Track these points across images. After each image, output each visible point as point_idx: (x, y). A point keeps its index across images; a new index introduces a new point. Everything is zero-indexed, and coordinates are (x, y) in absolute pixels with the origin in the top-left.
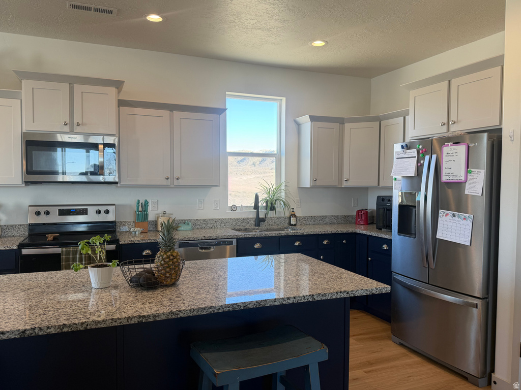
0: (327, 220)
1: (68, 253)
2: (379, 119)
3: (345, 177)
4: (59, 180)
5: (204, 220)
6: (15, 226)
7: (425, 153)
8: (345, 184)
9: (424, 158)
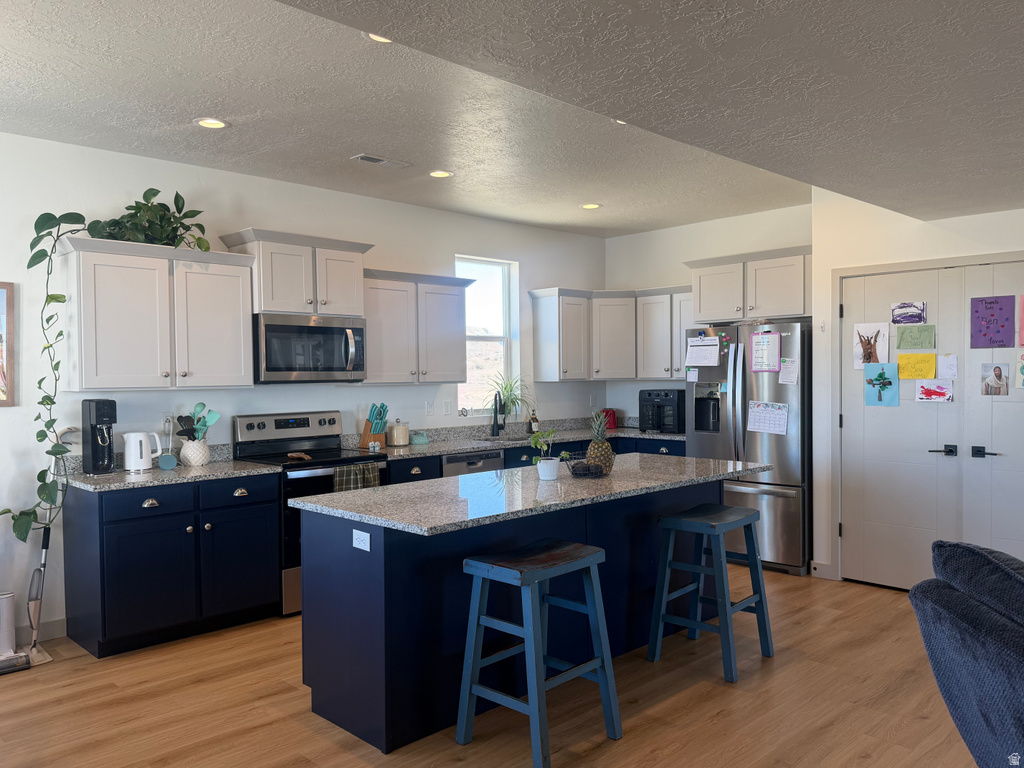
0: (567, 425)
1: (341, 473)
2: (634, 295)
3: (595, 367)
4: (292, 379)
5: (436, 430)
6: (218, 446)
7: (729, 341)
8: (595, 377)
9: (728, 347)
